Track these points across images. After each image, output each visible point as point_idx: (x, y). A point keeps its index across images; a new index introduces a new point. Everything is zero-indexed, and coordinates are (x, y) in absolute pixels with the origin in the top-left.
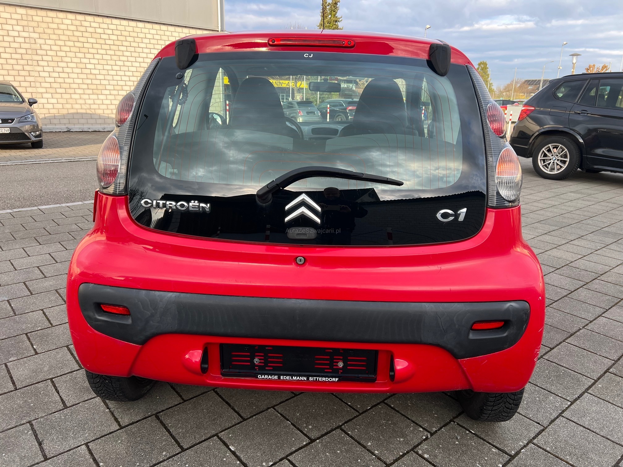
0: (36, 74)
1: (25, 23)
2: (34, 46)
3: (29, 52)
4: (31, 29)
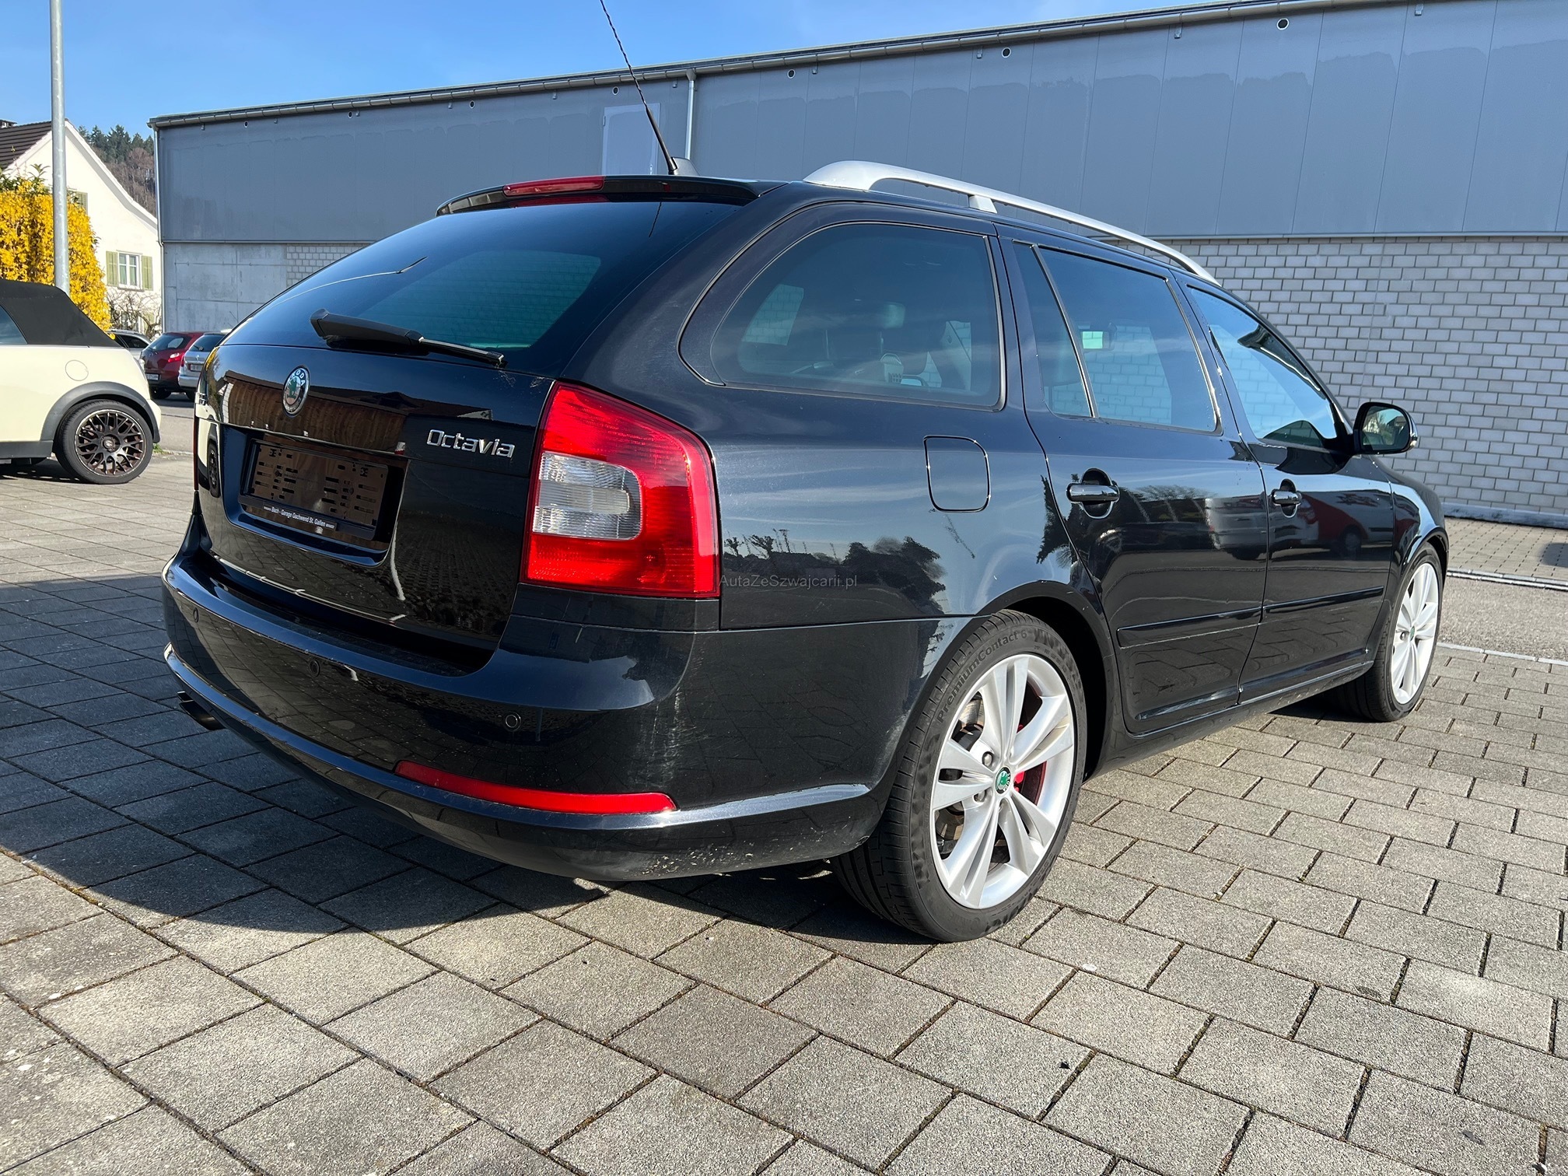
0: (1367, 381)
1: (1372, 273)
2: (1378, 322)
3: (1365, 333)
4: (1383, 285)
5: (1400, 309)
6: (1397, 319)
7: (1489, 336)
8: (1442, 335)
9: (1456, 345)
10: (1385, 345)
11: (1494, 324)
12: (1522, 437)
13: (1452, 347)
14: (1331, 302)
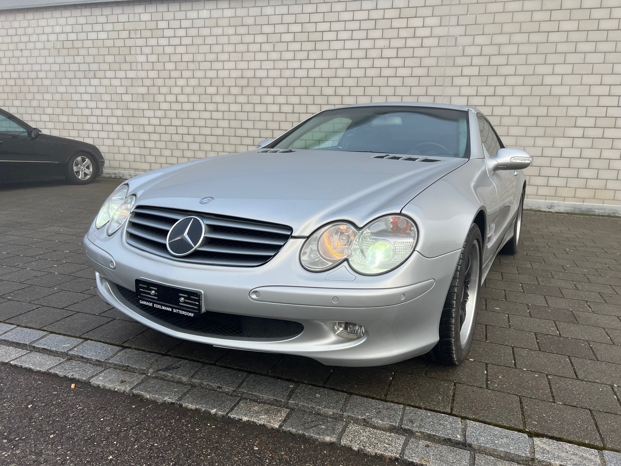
1: (445, 10)
2: (452, 51)
4: (454, 20)
5: (467, 40)
6: (466, 48)
7: (539, 59)
8: (502, 60)
9: (513, 68)
10: (458, 71)
11: (543, 48)
12: (568, 142)
13: (510, 70)
14: (414, 37)
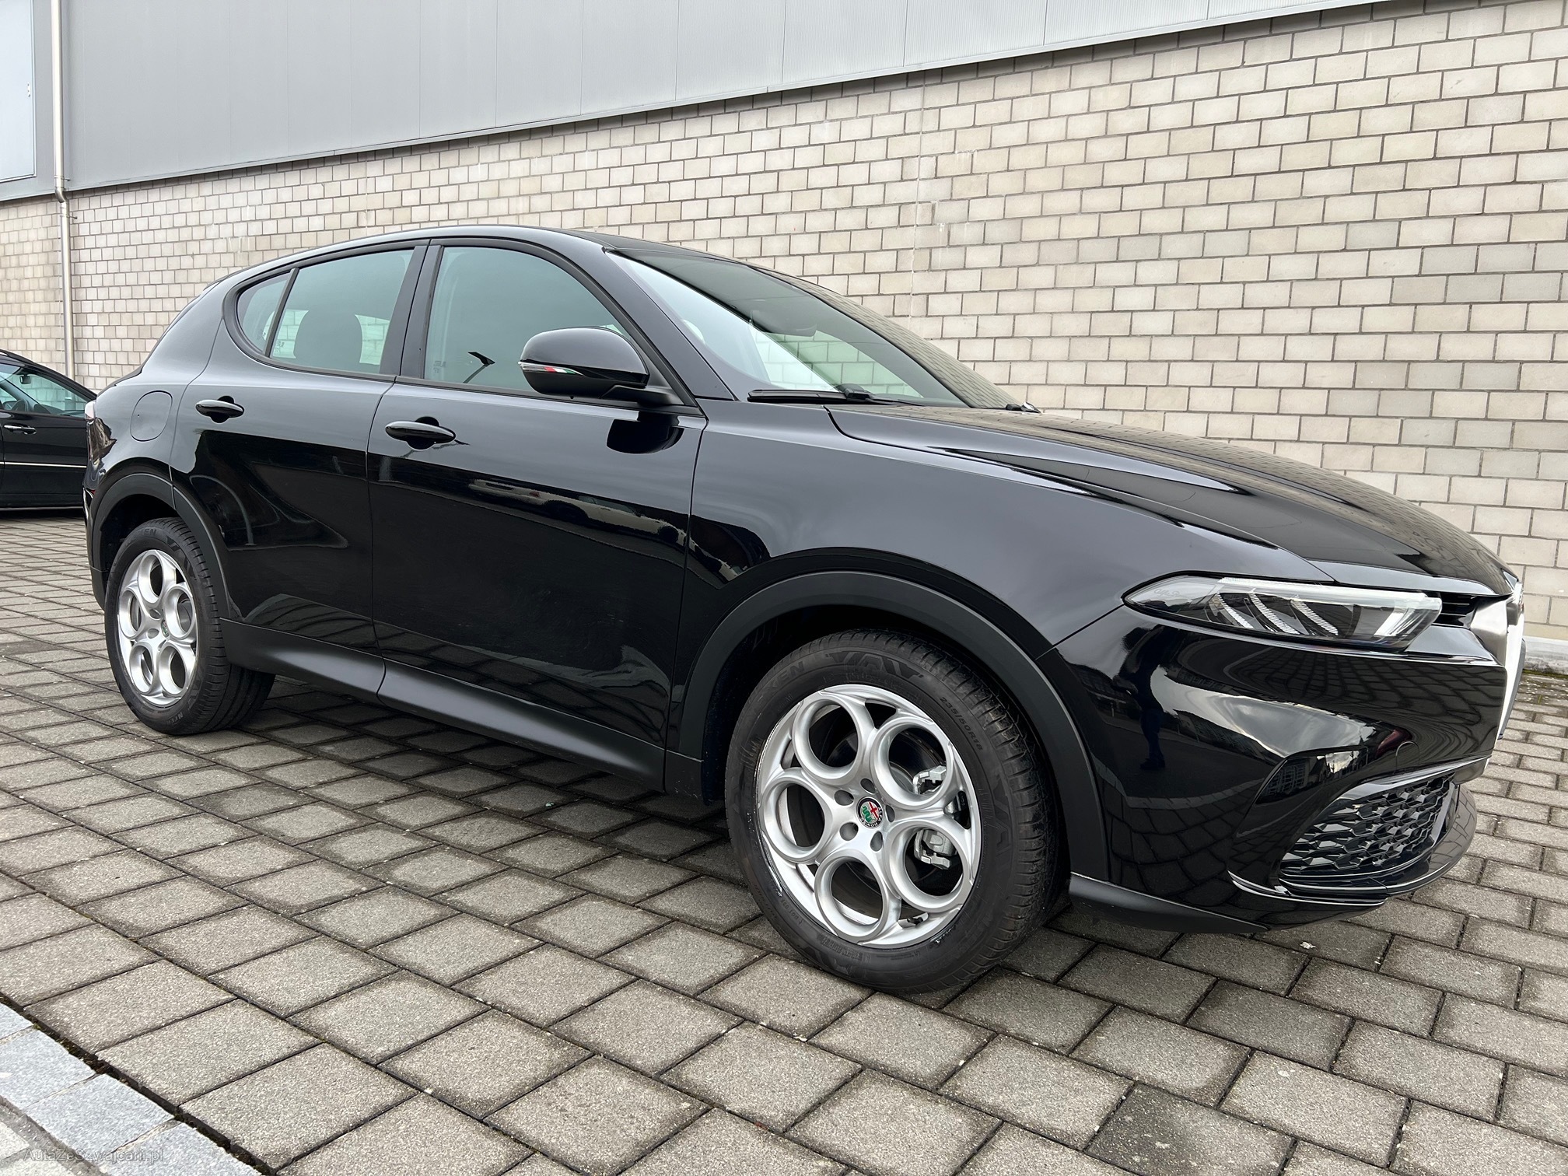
1: (909, 145)
2: (925, 237)
3: (907, 260)
4: (927, 165)
5: (953, 211)
6: (954, 229)
7: (1105, 249)
8: (1026, 254)
9: (1050, 272)
10: (938, 282)
14: (852, 207)
